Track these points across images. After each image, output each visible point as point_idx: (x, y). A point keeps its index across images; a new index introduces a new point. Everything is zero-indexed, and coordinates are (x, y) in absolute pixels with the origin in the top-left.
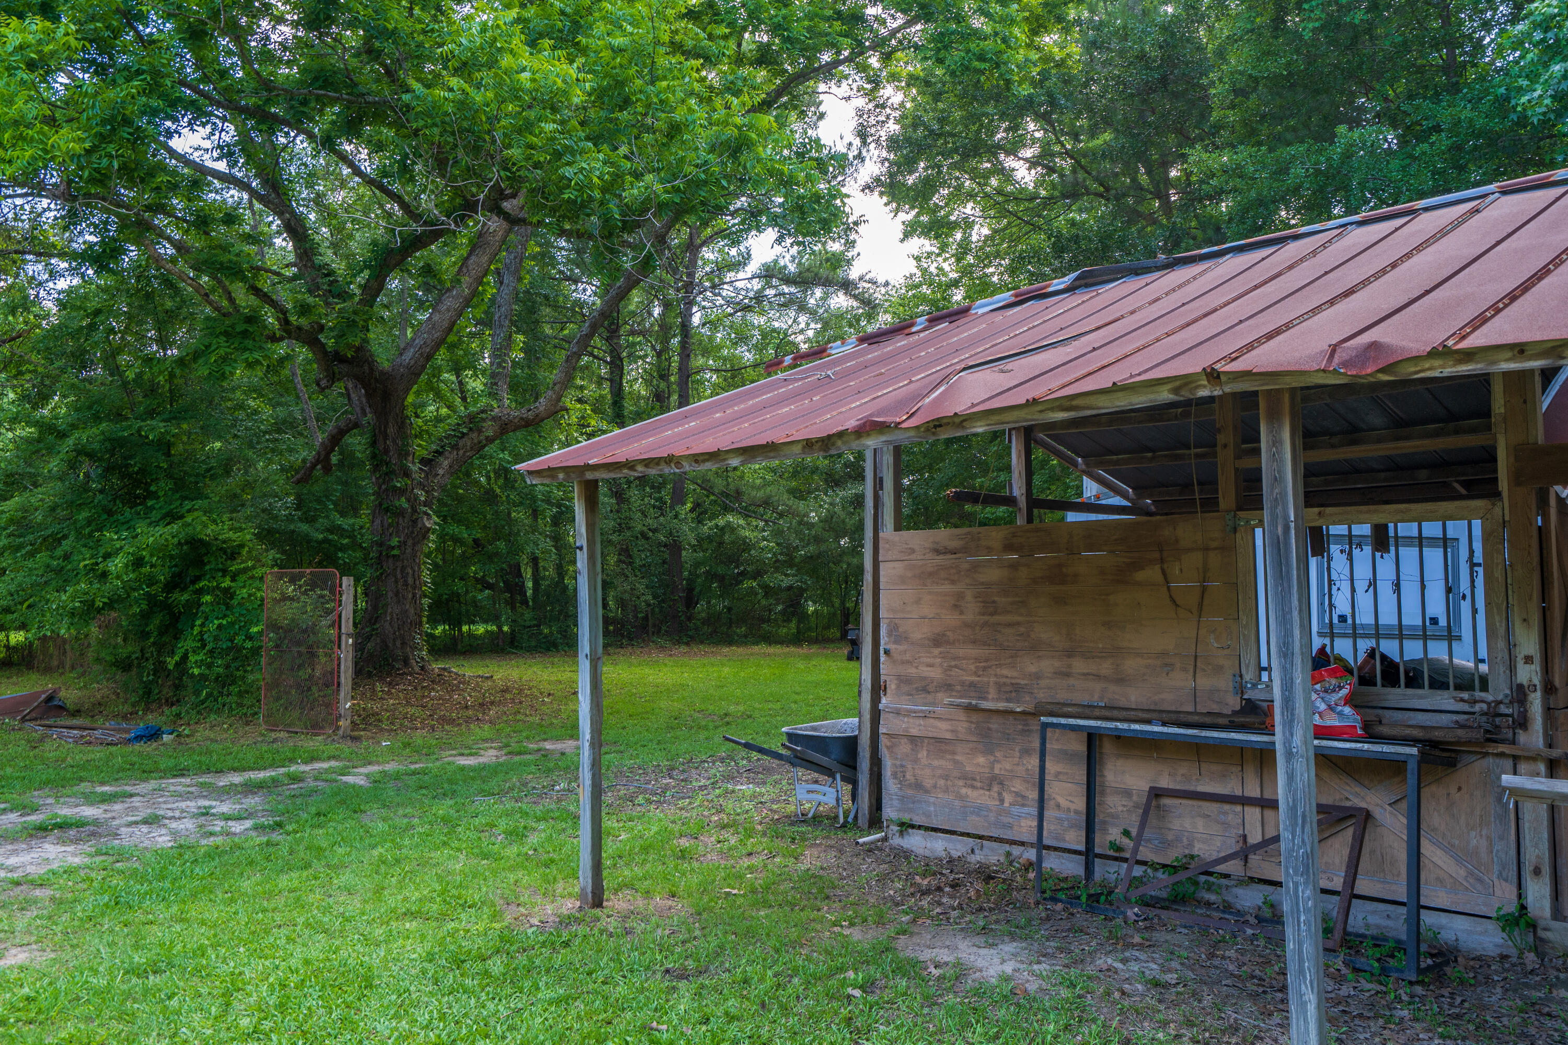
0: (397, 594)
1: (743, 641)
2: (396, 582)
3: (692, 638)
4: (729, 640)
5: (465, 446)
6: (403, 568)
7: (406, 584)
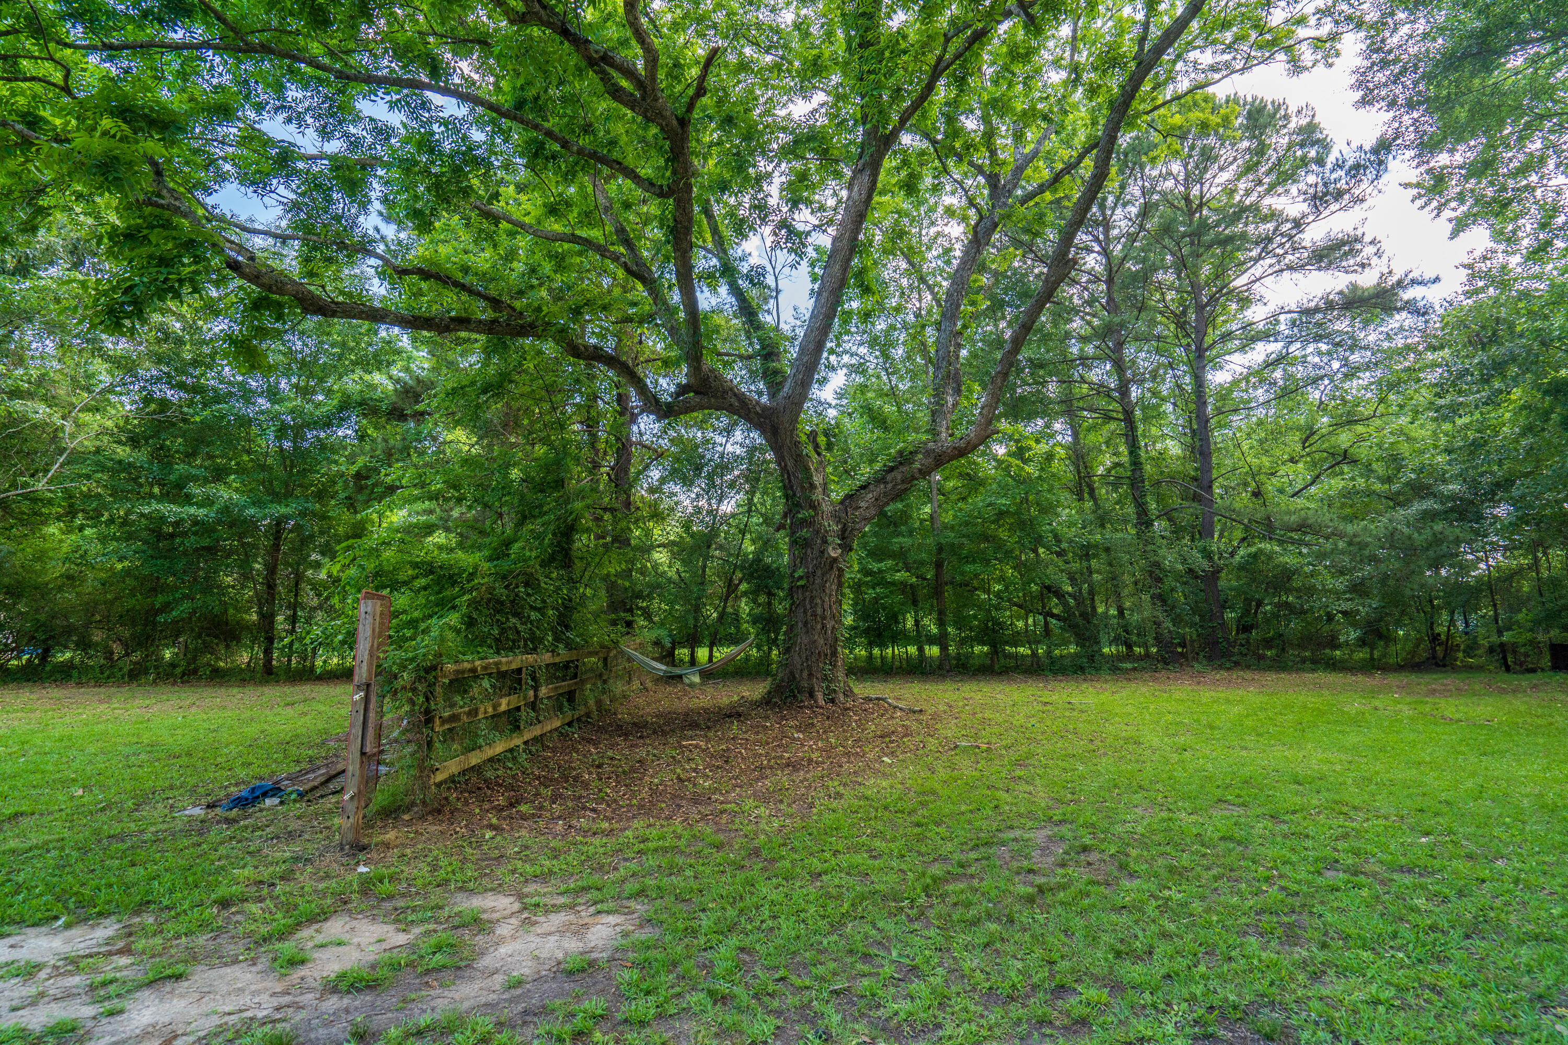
0: (806, 624)
1: (1300, 666)
2: (805, 612)
3: (1237, 664)
4: (1279, 665)
5: (894, 479)
6: (812, 598)
7: (815, 615)
